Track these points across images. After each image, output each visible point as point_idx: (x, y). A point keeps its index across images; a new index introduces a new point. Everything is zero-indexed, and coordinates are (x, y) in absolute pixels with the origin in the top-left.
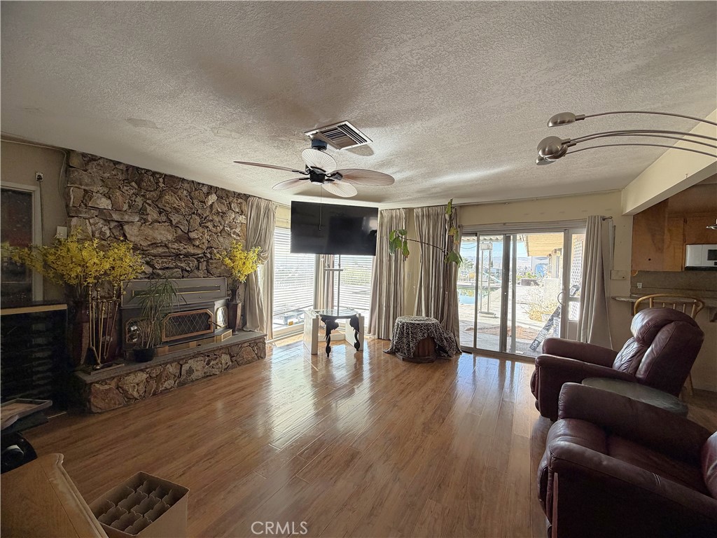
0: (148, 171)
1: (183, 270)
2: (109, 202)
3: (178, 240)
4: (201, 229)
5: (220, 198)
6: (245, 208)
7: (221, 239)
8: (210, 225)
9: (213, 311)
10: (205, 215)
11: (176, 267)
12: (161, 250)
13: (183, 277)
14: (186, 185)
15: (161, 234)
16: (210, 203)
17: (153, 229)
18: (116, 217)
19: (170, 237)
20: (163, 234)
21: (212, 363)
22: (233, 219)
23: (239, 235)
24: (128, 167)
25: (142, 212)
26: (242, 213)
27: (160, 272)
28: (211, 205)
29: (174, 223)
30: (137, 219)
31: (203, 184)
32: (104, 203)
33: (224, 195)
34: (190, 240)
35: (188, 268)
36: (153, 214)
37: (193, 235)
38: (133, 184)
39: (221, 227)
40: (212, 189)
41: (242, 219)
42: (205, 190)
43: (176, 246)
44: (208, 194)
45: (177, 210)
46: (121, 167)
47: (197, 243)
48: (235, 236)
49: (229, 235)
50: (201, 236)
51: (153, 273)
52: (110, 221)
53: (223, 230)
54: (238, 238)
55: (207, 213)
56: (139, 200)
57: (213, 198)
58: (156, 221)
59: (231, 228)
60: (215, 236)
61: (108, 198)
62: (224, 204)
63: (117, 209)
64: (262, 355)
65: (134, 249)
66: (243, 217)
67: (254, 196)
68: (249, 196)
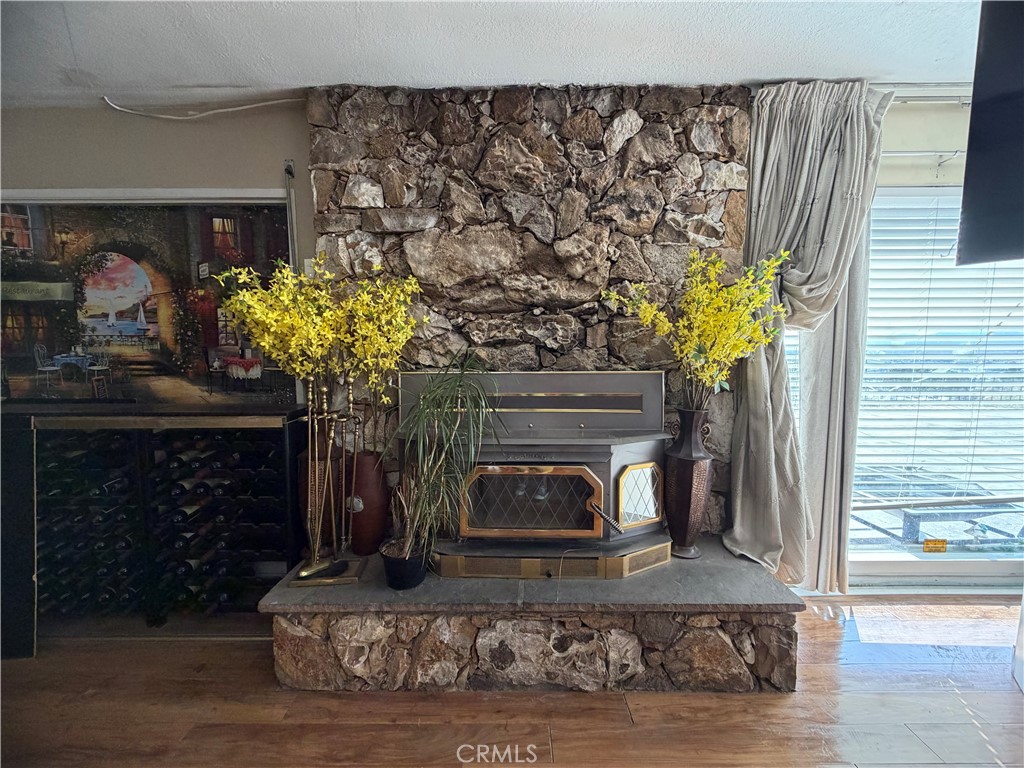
0: (453, 91)
1: (540, 347)
2: (377, 190)
3: (529, 266)
4: (590, 229)
5: (651, 122)
6: (740, 134)
7: (653, 252)
8: (617, 212)
9: (605, 478)
10: (601, 183)
11: (525, 339)
12: (488, 296)
13: (541, 367)
14: (546, 104)
15: (483, 253)
16: (617, 144)
17: (464, 242)
18: (389, 223)
19: (506, 260)
20: (492, 254)
21: (574, 647)
22: (698, 183)
23: (716, 234)
24: (411, 94)
25: (442, 204)
26: (731, 153)
27: (483, 353)
28: (623, 154)
29: (517, 218)
30: (431, 222)
31: (598, 89)
32: (368, 194)
33: (666, 105)
34: (560, 265)
35: (550, 343)
36: (465, 203)
37: (566, 247)
38: (427, 137)
39: (655, 215)
40: (623, 96)
41: (730, 175)
42: (603, 104)
43: (522, 281)
44: (616, 112)
45: (523, 182)
46: (399, 100)
47: (578, 269)
48: (701, 239)
49: (681, 236)
50: (590, 249)
51: (466, 356)
52: (383, 235)
53: (661, 222)
54: (714, 243)
55: (609, 175)
56: (438, 173)
57: (629, 124)
58: (473, 220)
59: (687, 211)
60: (634, 244)
61: (375, 179)
62: (665, 138)
63: (393, 204)
64: (776, 678)
65: (430, 294)
66: (737, 167)
67: (775, 82)
68: (758, 85)
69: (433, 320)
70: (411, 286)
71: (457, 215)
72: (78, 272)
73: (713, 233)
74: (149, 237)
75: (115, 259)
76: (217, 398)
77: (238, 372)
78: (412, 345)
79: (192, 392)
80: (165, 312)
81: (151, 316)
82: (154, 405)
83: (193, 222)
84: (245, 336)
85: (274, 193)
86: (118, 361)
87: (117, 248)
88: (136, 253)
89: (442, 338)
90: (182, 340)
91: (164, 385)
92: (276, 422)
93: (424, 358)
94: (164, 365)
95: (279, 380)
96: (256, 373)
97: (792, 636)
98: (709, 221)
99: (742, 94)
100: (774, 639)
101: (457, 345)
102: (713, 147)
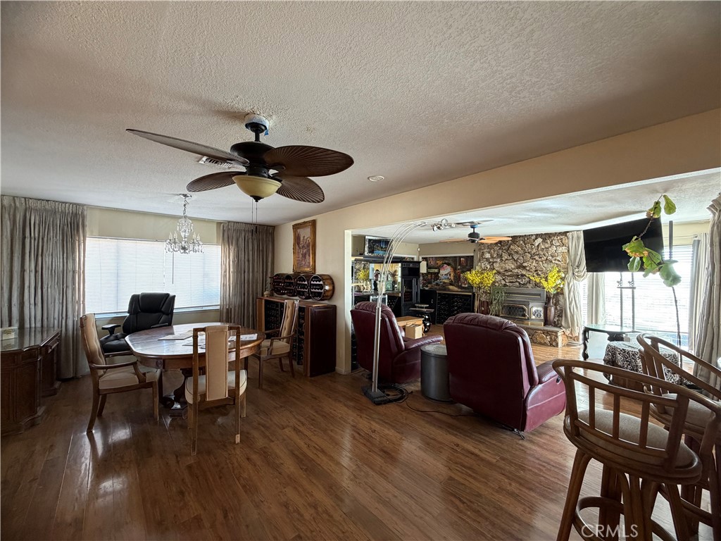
1: (520, 283)
3: (518, 267)
4: (531, 260)
5: (544, 240)
6: (565, 241)
7: (546, 265)
8: (537, 258)
9: (528, 308)
10: (533, 252)
11: (517, 281)
12: (510, 273)
13: (520, 287)
14: (521, 238)
15: (508, 265)
16: (537, 244)
17: (505, 264)
18: (491, 260)
19: (513, 267)
20: (510, 265)
22: (556, 251)
25: (501, 256)
26: (563, 245)
27: (508, 284)
28: (538, 246)
29: (516, 259)
30: (499, 260)
31: (532, 235)
32: (488, 256)
33: (547, 236)
34: (524, 267)
36: (505, 256)
37: (525, 264)
38: (499, 244)
39: (545, 258)
40: (537, 236)
42: (533, 237)
43: (516, 271)
44: (536, 239)
45: (517, 252)
47: (528, 268)
48: (557, 262)
49: (551, 262)
50: (530, 265)
51: (505, 284)
52: (490, 262)
53: (547, 259)
54: (560, 263)
55: (534, 251)
56: (500, 251)
57: (540, 240)
58: (507, 260)
59: (552, 257)
60: (541, 263)
61: (489, 253)
62: (547, 243)
63: (492, 257)
64: (554, 344)
65: (498, 273)
66: (564, 248)
67: (571, 231)
68: (568, 232)
69: (499, 278)
70: (494, 271)
71: (503, 259)
72: (439, 268)
73: (559, 261)
74: (451, 262)
75: (445, 265)
76: (460, 290)
77: (463, 286)
78: (494, 282)
79: (456, 289)
80: (452, 275)
81: (450, 275)
82: (449, 290)
83: (458, 259)
84: (466, 279)
85: (472, 254)
86: (444, 283)
87: (445, 263)
88: (448, 264)
89: (500, 281)
90: (454, 279)
91: (451, 287)
92: (470, 294)
93: (497, 284)
94: (451, 284)
95: (471, 287)
96: (466, 286)
97: (557, 337)
98: (558, 258)
99: (565, 233)
100: (553, 337)
101: (503, 282)
102: (558, 244)
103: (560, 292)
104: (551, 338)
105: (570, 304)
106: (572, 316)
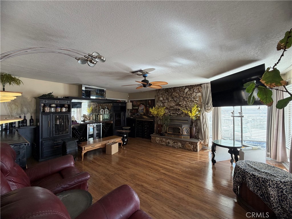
0: (169, 88)
1: (177, 114)
2: (162, 98)
3: (177, 105)
4: (183, 101)
5: (190, 89)
6: (200, 89)
7: (190, 103)
8: (186, 99)
9: (182, 128)
10: (184, 96)
11: (176, 113)
12: (173, 108)
13: (178, 116)
14: (178, 89)
15: (172, 104)
16: (186, 92)
17: (170, 103)
19: (174, 105)
20: (173, 104)
22: (196, 95)
23: (198, 101)
24: (165, 89)
25: (168, 99)
26: (199, 92)
27: (171, 114)
28: (187, 92)
29: (175, 100)
30: (167, 101)
31: (183, 86)
32: (161, 99)
33: (191, 87)
34: (180, 105)
35: (178, 114)
36: (170, 99)
37: (180, 103)
38: (167, 93)
39: (190, 99)
40: (186, 87)
42: (184, 88)
43: (176, 107)
44: (186, 89)
45: (176, 97)
46: (164, 89)
47: (181, 106)
48: (196, 102)
49: (193, 101)
50: (183, 103)
51: (170, 115)
52: (163, 102)
53: (191, 100)
54: (198, 102)
55: (185, 95)
56: (168, 96)
57: (187, 89)
58: (171, 101)
59: (194, 98)
60: (188, 102)
61: (162, 97)
62: (191, 91)
63: (164, 100)
64: (195, 150)
65: (167, 108)
66: (200, 93)
67: (204, 84)
68: (202, 84)
69: (167, 111)
70: (164, 108)
71: (169, 100)
72: (138, 106)
73: (197, 101)
74: (144, 103)
75: (141, 105)
76: (148, 118)
77: (150, 116)
78: (165, 114)
79: (146, 117)
80: (145, 110)
81: (144, 110)
82: (143, 118)
83: (147, 101)
84: (151, 112)
85: (154, 98)
86: (141, 114)
87: (141, 104)
88: (143, 104)
89: (168, 113)
90: (146, 112)
91: (144, 117)
92: (153, 120)
93: (166, 115)
94: (144, 115)
96: (152, 116)
97: (197, 146)
98: (197, 99)
99: (200, 85)
100: (195, 146)
101: (169, 114)
102: (197, 91)
103: (198, 119)
104: (193, 146)
105: (204, 125)
106: (205, 132)
